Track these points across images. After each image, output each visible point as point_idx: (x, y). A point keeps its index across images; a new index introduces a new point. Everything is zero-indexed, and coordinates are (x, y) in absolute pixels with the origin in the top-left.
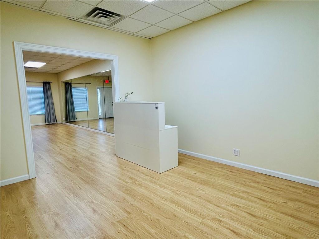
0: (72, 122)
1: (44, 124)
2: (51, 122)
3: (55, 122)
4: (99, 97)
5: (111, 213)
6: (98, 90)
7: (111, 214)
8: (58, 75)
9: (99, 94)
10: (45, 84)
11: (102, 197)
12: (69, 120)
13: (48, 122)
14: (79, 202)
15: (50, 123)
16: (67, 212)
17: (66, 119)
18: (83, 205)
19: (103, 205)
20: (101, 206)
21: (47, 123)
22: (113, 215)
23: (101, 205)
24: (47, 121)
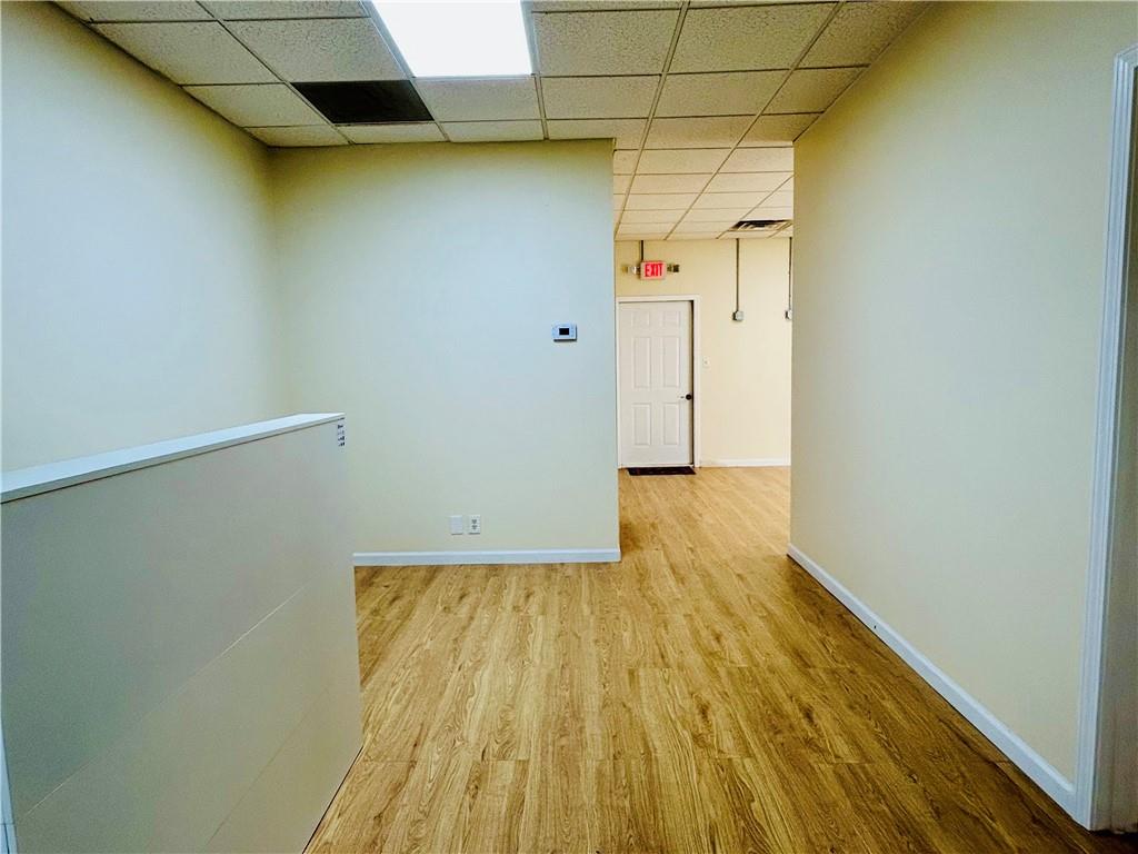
5: (668, 689)
7: (670, 686)
11: (657, 744)
14: (736, 758)
16: (780, 738)
18: (728, 743)
19: (673, 716)
20: (679, 714)
22: (667, 682)
23: (679, 718)
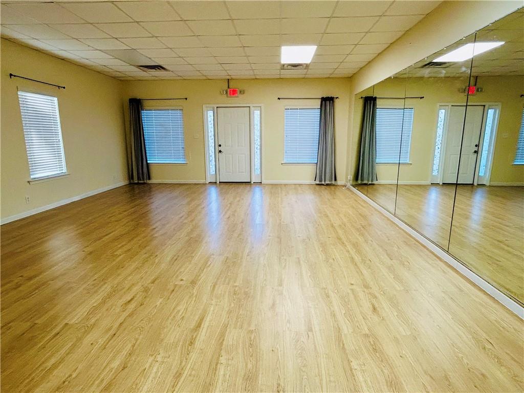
0: (366, 184)
1: (314, 183)
2: (325, 181)
3: (333, 182)
4: (440, 131)
6: (442, 113)
8: (350, 79)
9: (441, 124)
10: (324, 102)
12: (362, 180)
13: (321, 180)
15: (323, 183)
17: (356, 178)
21: (318, 183)
24: (318, 177)
